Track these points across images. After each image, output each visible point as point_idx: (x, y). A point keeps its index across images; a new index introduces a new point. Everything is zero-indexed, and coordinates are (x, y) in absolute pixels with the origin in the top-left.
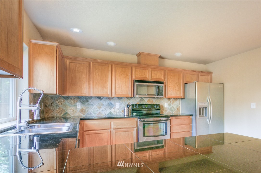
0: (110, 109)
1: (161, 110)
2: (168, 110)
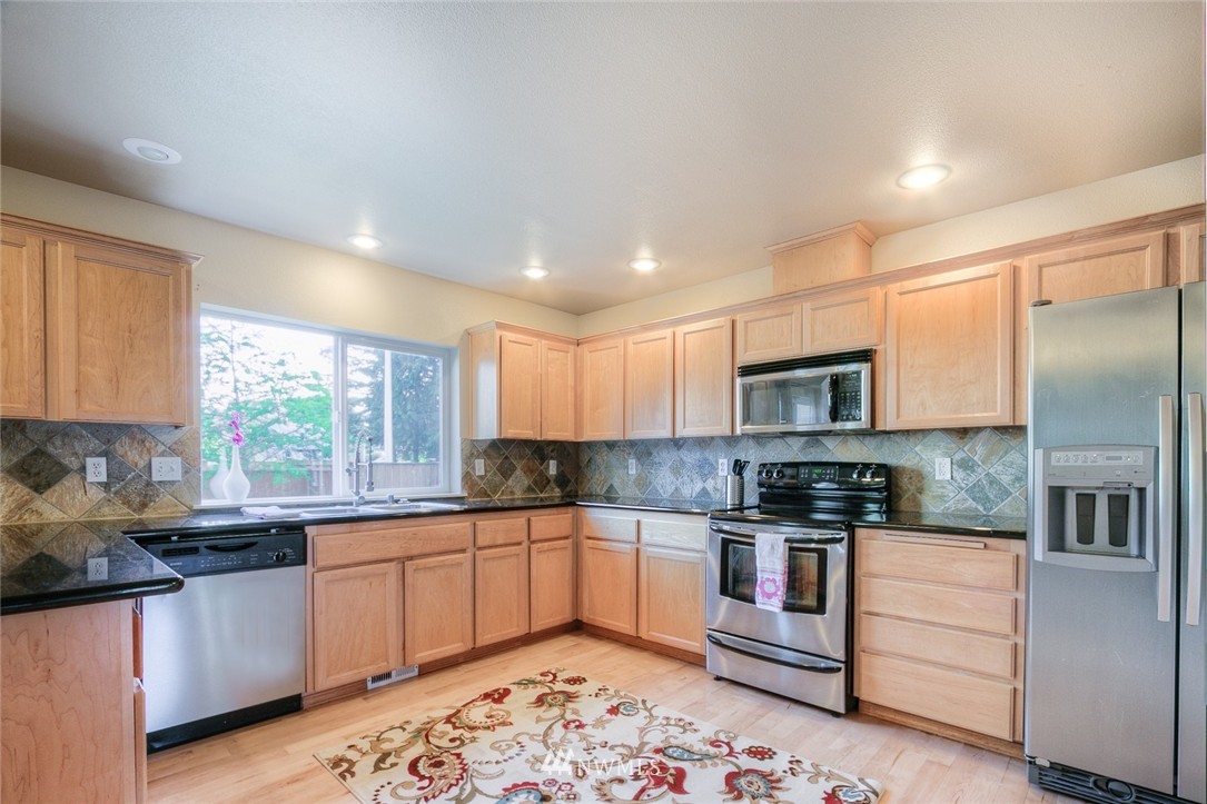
0: (704, 478)
1: (910, 494)
2: (952, 495)
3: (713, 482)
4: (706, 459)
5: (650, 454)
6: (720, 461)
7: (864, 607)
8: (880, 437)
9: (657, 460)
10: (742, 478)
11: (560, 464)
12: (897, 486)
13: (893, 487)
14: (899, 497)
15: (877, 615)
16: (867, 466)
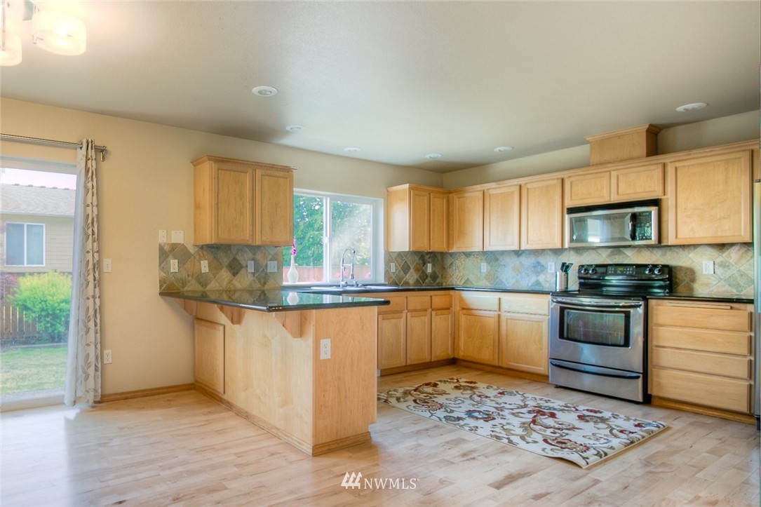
0: (537, 274)
1: (685, 282)
2: (714, 283)
3: (544, 276)
4: (538, 263)
5: (497, 260)
6: (549, 264)
7: (655, 343)
8: (664, 249)
9: (502, 263)
10: (567, 274)
11: (433, 266)
12: (676, 278)
13: (673, 279)
14: (677, 284)
15: (664, 347)
16: (655, 266)
